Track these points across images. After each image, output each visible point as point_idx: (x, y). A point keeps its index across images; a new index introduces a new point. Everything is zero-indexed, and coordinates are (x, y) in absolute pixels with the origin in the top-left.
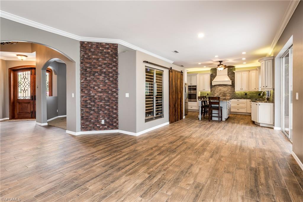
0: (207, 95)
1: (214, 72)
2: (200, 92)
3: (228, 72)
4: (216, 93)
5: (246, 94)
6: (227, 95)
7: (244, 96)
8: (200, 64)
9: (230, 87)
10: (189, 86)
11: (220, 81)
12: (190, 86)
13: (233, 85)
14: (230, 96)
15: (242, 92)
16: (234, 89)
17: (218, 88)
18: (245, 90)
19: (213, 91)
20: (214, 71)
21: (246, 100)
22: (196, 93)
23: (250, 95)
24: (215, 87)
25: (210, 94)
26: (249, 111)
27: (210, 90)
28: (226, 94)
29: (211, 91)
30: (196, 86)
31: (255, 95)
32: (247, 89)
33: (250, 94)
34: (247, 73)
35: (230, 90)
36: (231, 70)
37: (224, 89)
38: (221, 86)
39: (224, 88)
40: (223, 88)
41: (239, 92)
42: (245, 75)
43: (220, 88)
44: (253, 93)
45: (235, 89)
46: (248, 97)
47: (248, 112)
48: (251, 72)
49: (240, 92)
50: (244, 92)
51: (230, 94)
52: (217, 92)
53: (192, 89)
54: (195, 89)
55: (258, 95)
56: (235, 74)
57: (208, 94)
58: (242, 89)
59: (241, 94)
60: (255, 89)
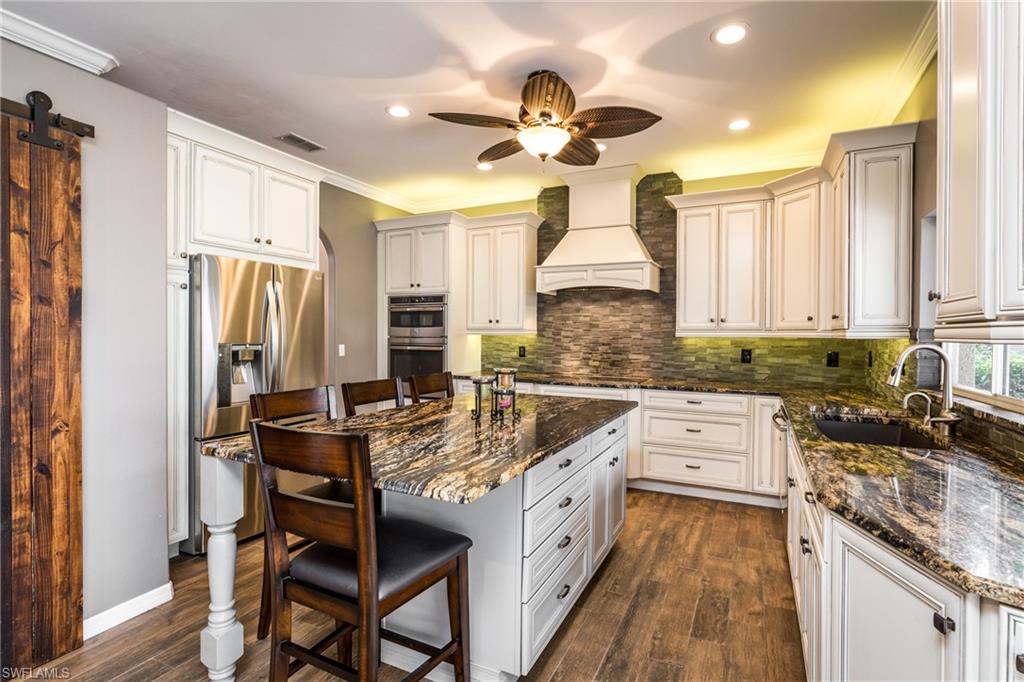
0: (515, 354)
1: (556, 215)
2: (474, 343)
3: (639, 212)
4: (565, 342)
5: (750, 352)
6: (632, 356)
7: (732, 368)
9: (647, 307)
10: (393, 300)
11: (584, 267)
12: (412, 300)
13: (665, 296)
14: (646, 365)
15: (721, 343)
16: (674, 322)
17: (578, 310)
18: (742, 323)
19: (549, 333)
21: (744, 399)
22: (443, 344)
23: (771, 360)
24: (565, 305)
25: (537, 351)
26: (766, 479)
27: (523, 323)
28: (624, 351)
29: (541, 331)
30: (439, 299)
31: (803, 360)
32: (756, 324)
33: (773, 352)
34: (757, 206)
35: (646, 327)
36: (653, 193)
37: (611, 318)
38: (594, 301)
39: (615, 311)
40: (607, 311)
41: (703, 343)
42: (742, 224)
43: (592, 311)
44: (789, 348)
45: (680, 323)
46: (762, 373)
47: (758, 488)
48: (779, 202)
49: (710, 340)
50: (735, 343)
51: (647, 350)
52: (575, 338)
53: (424, 319)
54: (438, 319)
55: (824, 361)
56: (681, 215)
57: (522, 352)
58: (722, 321)
59: (715, 354)
60: (810, 319)
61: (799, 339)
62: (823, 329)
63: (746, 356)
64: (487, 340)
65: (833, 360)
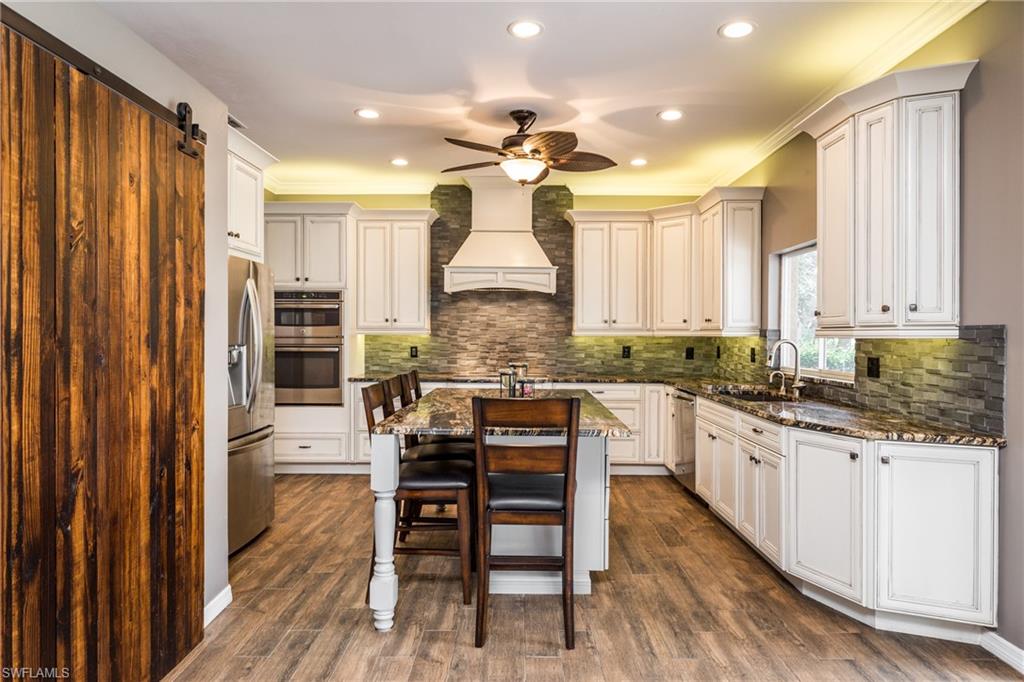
0: (406, 354)
1: (454, 211)
2: (361, 339)
3: (535, 219)
4: (462, 342)
5: (629, 348)
6: (528, 354)
7: (615, 363)
8: (369, 114)
9: (542, 308)
10: (279, 295)
11: (494, 270)
12: (298, 295)
13: (562, 300)
14: (541, 362)
15: (606, 341)
16: (570, 320)
17: (476, 310)
18: (629, 325)
19: (444, 332)
20: (454, 204)
21: (637, 387)
22: (339, 345)
23: (645, 355)
24: (462, 304)
25: (430, 351)
26: (654, 453)
27: (425, 322)
28: (521, 350)
29: (435, 331)
30: (335, 295)
31: (669, 354)
32: (639, 325)
33: (647, 349)
34: (640, 226)
35: (541, 327)
36: (547, 202)
37: (508, 318)
38: (491, 301)
39: (512, 312)
40: (504, 311)
41: (592, 342)
42: (628, 237)
43: (489, 311)
44: (658, 344)
45: (575, 327)
46: (639, 366)
47: (648, 460)
48: (658, 225)
49: (598, 339)
50: (618, 341)
51: (542, 348)
52: (473, 338)
53: (308, 316)
54: (333, 318)
55: (684, 355)
56: (578, 229)
57: (414, 353)
58: (614, 322)
59: (602, 350)
60: (685, 321)
61: (666, 338)
62: (695, 329)
63: (627, 352)
64: (371, 340)
65: (690, 354)
